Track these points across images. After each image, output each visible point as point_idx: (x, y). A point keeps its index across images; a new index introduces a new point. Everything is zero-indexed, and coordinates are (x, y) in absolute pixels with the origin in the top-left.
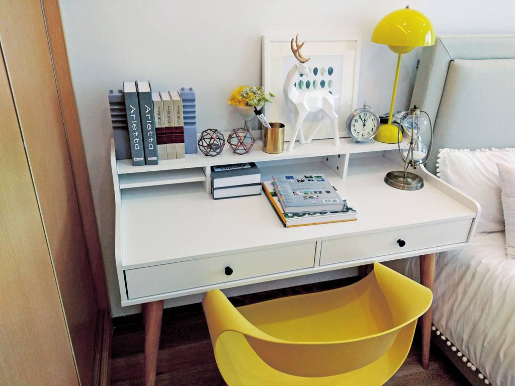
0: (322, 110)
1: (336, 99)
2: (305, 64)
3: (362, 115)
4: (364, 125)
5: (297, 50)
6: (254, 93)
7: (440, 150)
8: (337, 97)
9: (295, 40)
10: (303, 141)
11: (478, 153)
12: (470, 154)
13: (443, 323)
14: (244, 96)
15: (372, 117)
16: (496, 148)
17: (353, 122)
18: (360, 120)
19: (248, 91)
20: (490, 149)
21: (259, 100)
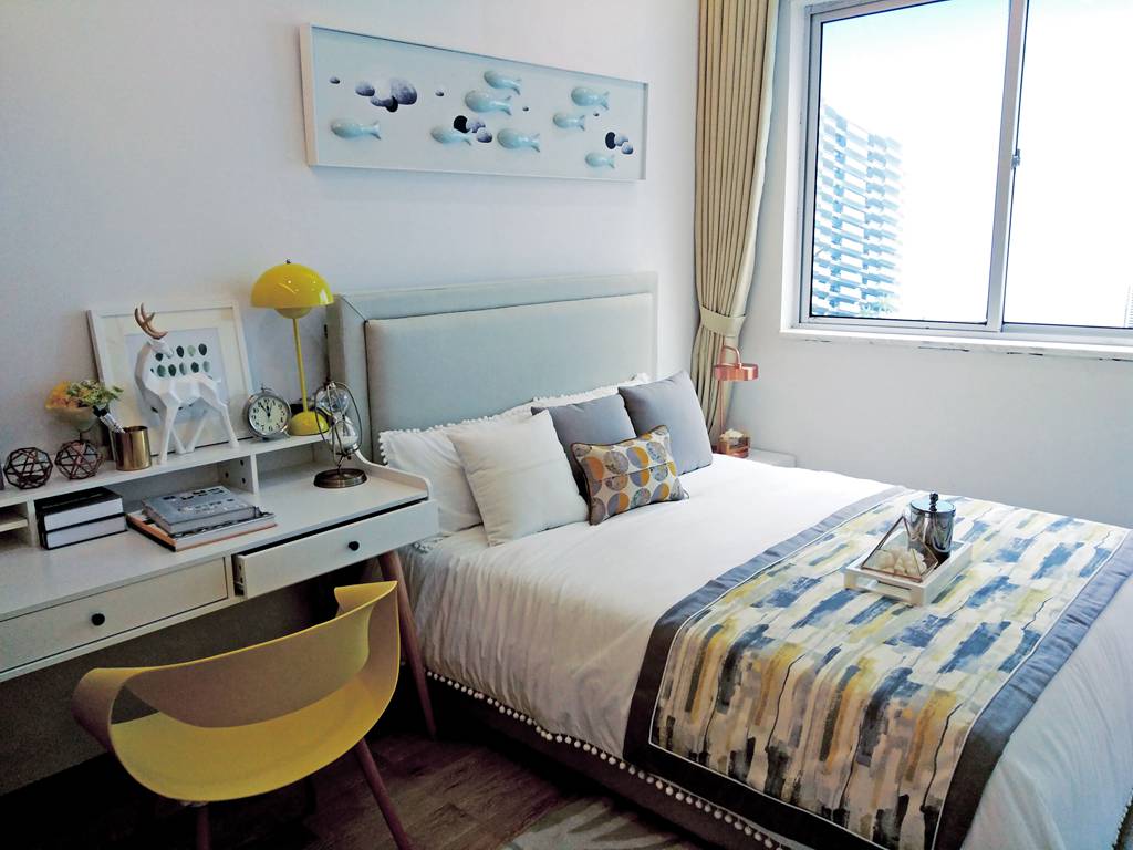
0: (200, 401)
1: (219, 384)
2: (162, 341)
3: (262, 401)
4: (269, 415)
5: (146, 323)
6: (90, 388)
7: (381, 434)
8: (220, 381)
9: (139, 311)
10: (181, 450)
11: (431, 432)
12: (421, 434)
13: (437, 659)
14: (74, 393)
15: (277, 403)
16: (452, 422)
17: (252, 413)
18: (260, 409)
19: (79, 386)
20: (445, 425)
21: (100, 397)
